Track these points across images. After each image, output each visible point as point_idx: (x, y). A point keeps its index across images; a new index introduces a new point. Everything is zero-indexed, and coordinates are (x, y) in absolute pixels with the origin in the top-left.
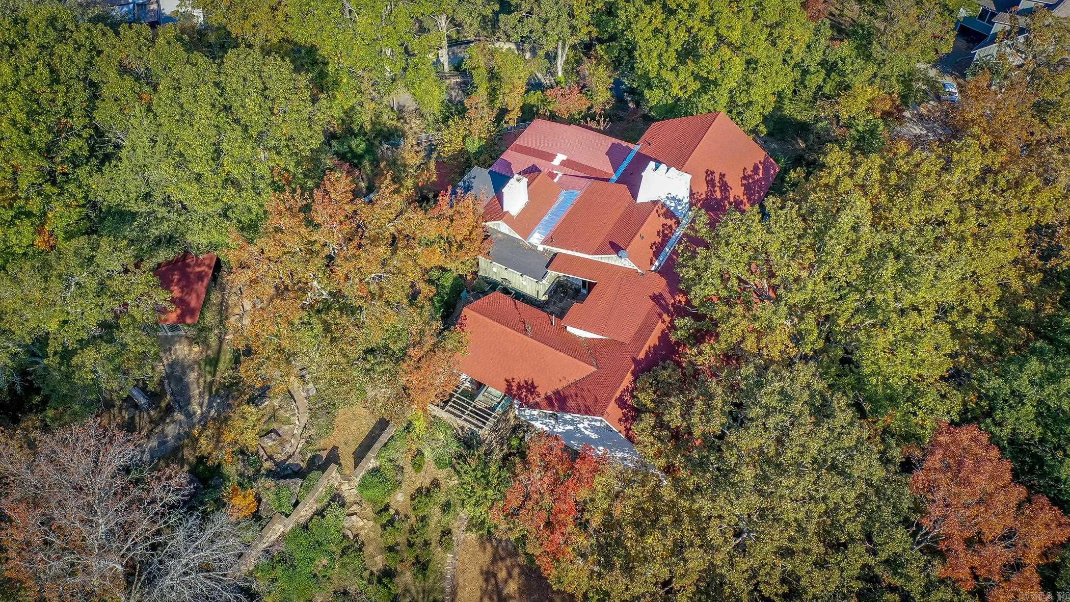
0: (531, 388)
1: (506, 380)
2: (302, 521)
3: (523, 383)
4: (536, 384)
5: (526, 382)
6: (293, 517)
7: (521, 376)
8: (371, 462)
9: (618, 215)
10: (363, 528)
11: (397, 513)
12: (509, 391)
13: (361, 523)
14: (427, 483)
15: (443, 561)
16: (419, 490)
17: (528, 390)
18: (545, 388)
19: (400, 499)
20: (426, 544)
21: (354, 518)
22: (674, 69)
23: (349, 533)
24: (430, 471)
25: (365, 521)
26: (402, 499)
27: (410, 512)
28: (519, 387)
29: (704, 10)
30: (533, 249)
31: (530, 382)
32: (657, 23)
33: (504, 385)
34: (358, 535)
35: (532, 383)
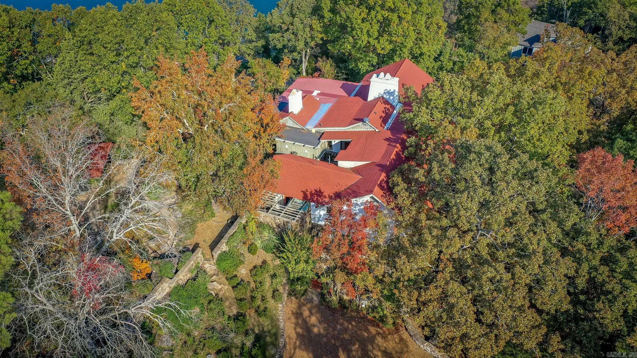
0: (319, 193)
1: (302, 191)
2: (181, 282)
3: (313, 192)
4: (322, 191)
5: (316, 190)
6: (176, 279)
7: (312, 187)
8: (223, 247)
9: (358, 108)
10: (221, 290)
11: (242, 280)
12: (305, 198)
13: (220, 287)
14: (259, 262)
15: (276, 309)
16: (255, 267)
17: (318, 195)
18: (328, 191)
19: (243, 272)
20: (263, 299)
21: (215, 283)
22: (377, 38)
23: (212, 292)
24: (262, 255)
25: (222, 285)
26: (245, 273)
27: (251, 281)
28: (312, 194)
29: (389, 4)
30: (309, 132)
31: (318, 190)
32: (364, 15)
33: (302, 195)
34: (217, 294)
35: (320, 190)
